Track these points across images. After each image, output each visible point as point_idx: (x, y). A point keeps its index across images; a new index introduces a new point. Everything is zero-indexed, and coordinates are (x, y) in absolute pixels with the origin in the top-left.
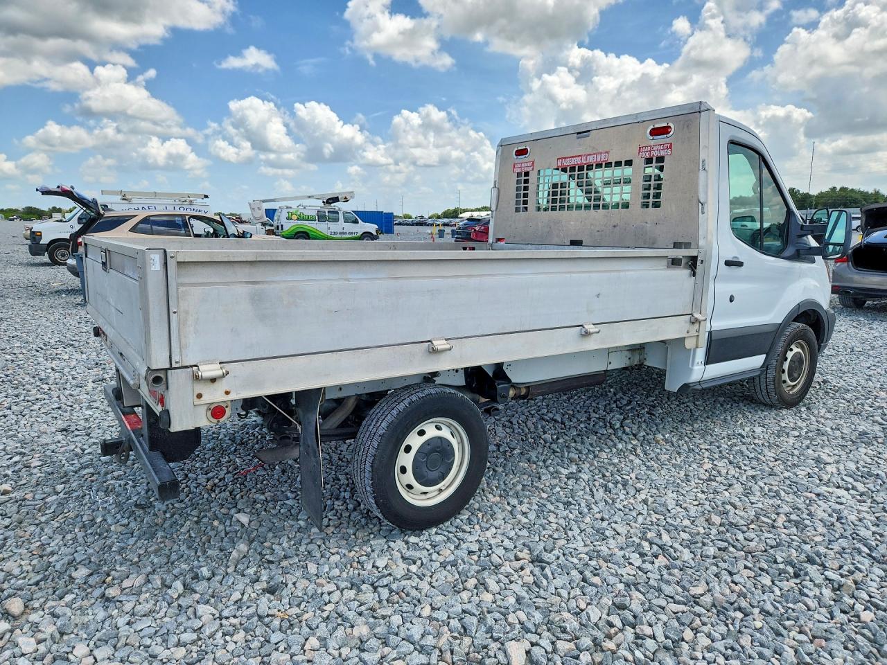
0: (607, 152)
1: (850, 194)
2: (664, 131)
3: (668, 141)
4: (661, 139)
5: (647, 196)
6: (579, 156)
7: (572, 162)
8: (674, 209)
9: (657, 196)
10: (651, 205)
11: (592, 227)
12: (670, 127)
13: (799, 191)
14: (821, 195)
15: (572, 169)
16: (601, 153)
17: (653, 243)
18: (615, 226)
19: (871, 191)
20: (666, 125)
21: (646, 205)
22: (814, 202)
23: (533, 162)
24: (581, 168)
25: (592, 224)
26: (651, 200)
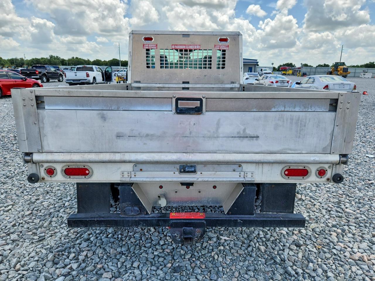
0: (200, 45)
1: (80, 60)
2: (225, 40)
3: (227, 44)
4: (224, 43)
5: (219, 64)
6: (184, 45)
7: (181, 47)
8: (230, 70)
9: (224, 64)
10: (221, 68)
11: (194, 76)
12: (227, 39)
13: (60, 58)
14: (69, 60)
15: (181, 50)
16: (196, 45)
17: (223, 82)
18: (205, 76)
19: (86, 59)
20: (226, 38)
21: (219, 68)
22: (67, 63)
23: (157, 45)
24: (186, 50)
25: (193, 75)
26: (221, 66)
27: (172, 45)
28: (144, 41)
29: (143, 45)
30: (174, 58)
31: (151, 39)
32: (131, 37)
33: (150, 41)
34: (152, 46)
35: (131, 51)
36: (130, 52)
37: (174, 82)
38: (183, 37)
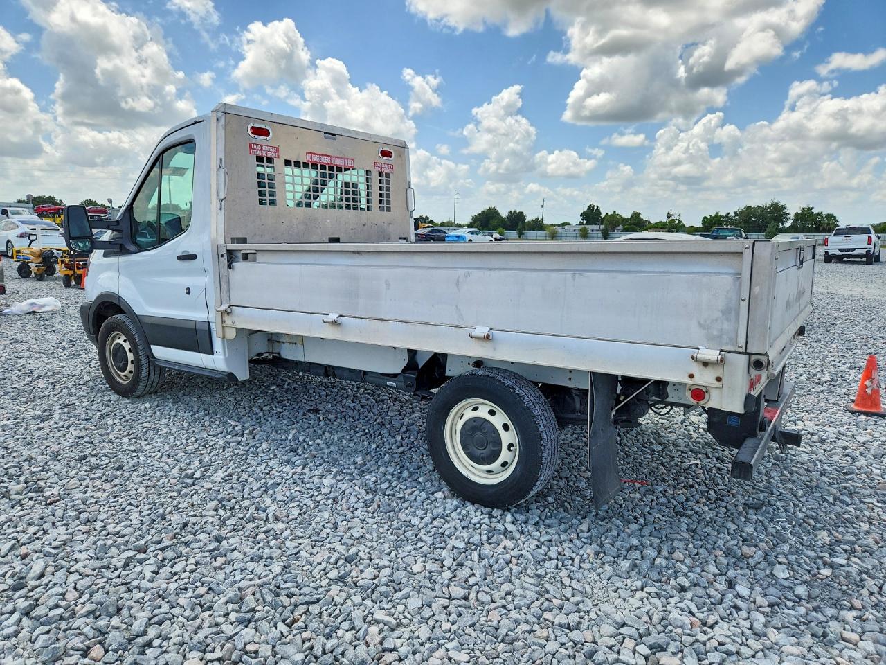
0: (353, 160)
6: (328, 156)
16: (348, 159)
27: (307, 153)
28: (253, 136)
29: (250, 144)
30: (302, 181)
31: (266, 133)
32: (223, 122)
33: (265, 138)
34: (268, 149)
35: (223, 156)
36: (221, 159)
37: (315, 238)
38: (325, 137)
